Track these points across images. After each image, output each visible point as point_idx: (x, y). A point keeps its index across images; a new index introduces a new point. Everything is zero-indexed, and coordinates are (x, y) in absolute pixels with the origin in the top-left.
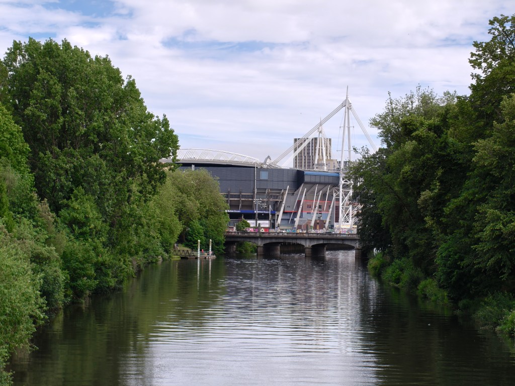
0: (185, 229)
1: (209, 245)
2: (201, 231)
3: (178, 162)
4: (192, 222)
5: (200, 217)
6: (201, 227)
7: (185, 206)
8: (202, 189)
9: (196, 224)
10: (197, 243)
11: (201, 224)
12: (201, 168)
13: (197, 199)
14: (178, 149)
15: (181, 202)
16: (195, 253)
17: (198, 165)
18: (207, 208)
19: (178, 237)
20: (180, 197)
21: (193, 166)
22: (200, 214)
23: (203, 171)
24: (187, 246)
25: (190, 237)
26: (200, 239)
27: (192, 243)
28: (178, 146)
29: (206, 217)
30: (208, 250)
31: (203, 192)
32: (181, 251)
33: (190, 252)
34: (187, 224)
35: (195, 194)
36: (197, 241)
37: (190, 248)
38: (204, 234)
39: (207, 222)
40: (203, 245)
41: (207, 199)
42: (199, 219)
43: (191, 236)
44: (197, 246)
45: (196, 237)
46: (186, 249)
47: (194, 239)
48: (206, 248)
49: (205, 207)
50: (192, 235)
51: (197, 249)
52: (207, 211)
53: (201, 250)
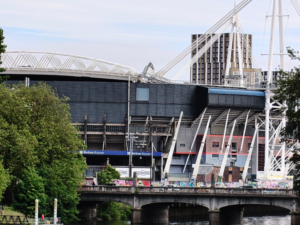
0: (13, 181)
1: (52, 208)
2: (41, 185)
3: (3, 73)
4: (26, 171)
5: (38, 161)
6: (40, 178)
7: (14, 144)
8: (41, 116)
9: (33, 173)
10: (34, 205)
11: (41, 174)
12: (40, 82)
13: (34, 132)
14: (3, 51)
15: (9, 138)
16: (30, 221)
17: (35, 78)
18: (51, 148)
19: (3, 195)
20: (6, 129)
21: (27, 80)
22: (39, 158)
23: (44, 88)
24: (16, 209)
25: (22, 195)
26: (40, 198)
27: (26, 205)
28: (3, 46)
29: (49, 163)
30: (52, 216)
31: (43, 122)
32: (8, 218)
33: (22, 219)
34: (17, 173)
35: (29, 125)
36: (34, 201)
37: (22, 212)
38: (46, 189)
39: (51, 169)
40: (44, 207)
41: (50, 132)
42: (38, 166)
43: (24, 193)
44: (34, 209)
45: (32, 195)
46: (16, 214)
47: (28, 197)
48: (48, 212)
49: (46, 146)
50: (26, 191)
51: (34, 214)
52: (50, 152)
53: (40, 216)
